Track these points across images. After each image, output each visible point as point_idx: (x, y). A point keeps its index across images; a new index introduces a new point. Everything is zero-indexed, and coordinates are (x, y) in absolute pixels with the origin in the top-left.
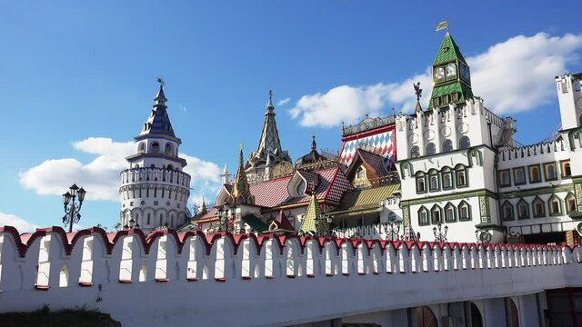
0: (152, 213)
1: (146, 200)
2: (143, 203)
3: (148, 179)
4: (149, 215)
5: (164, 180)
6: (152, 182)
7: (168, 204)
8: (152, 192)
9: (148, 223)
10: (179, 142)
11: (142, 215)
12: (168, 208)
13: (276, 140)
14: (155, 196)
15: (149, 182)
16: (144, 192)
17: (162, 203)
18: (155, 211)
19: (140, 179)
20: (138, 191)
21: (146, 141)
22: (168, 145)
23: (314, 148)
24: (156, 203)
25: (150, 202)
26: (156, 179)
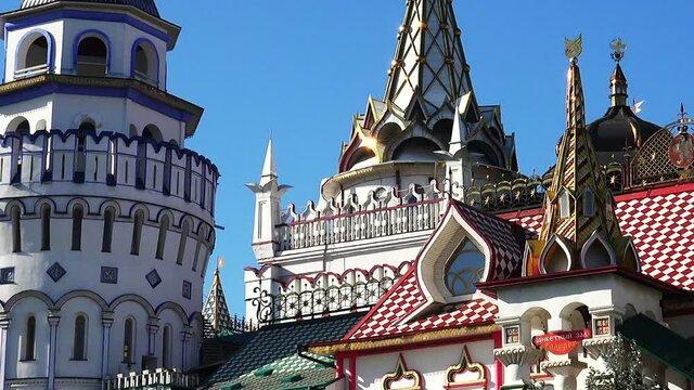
0: (92, 311)
1: (70, 261)
2: (56, 272)
3: (79, 178)
4: (81, 322)
5: (140, 184)
6: (94, 188)
7: (154, 279)
8: (92, 230)
9: (79, 355)
10: (171, 34)
11: (55, 322)
12: (155, 297)
13: (457, 63)
14: (106, 248)
15: (83, 189)
16: (62, 228)
17: (132, 277)
18: (107, 308)
19: (47, 177)
20: (38, 224)
21: (55, 29)
22: (138, 49)
23: (621, 96)
24: (109, 275)
25: (84, 268)
26: (111, 181)
